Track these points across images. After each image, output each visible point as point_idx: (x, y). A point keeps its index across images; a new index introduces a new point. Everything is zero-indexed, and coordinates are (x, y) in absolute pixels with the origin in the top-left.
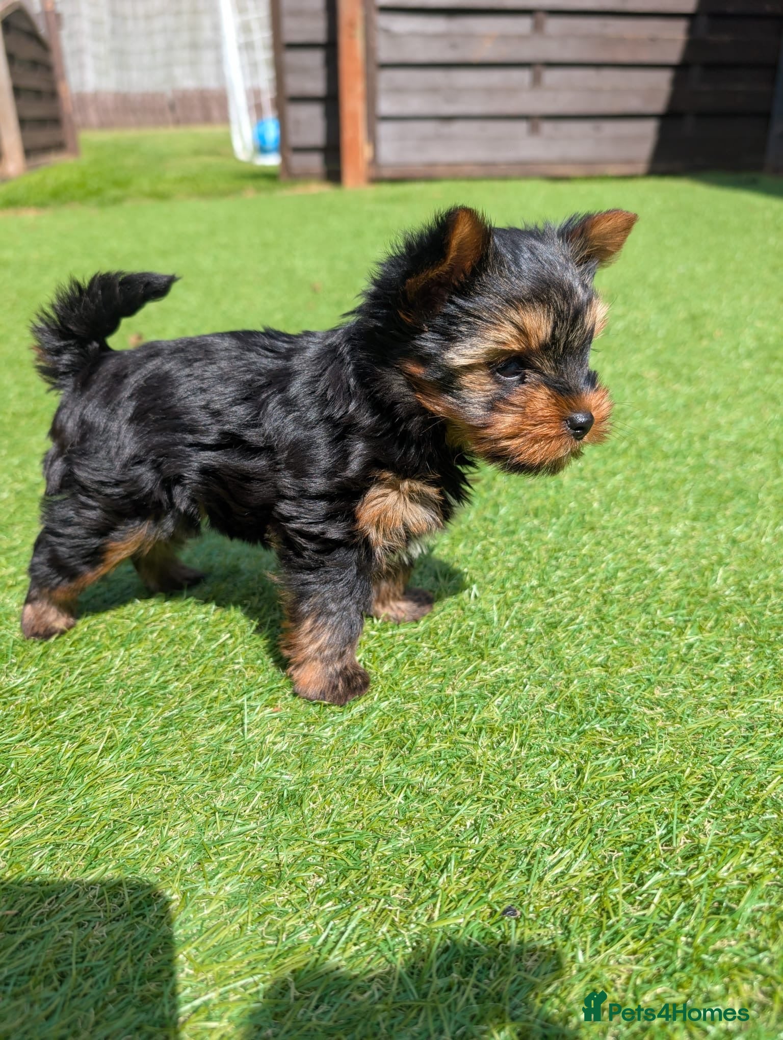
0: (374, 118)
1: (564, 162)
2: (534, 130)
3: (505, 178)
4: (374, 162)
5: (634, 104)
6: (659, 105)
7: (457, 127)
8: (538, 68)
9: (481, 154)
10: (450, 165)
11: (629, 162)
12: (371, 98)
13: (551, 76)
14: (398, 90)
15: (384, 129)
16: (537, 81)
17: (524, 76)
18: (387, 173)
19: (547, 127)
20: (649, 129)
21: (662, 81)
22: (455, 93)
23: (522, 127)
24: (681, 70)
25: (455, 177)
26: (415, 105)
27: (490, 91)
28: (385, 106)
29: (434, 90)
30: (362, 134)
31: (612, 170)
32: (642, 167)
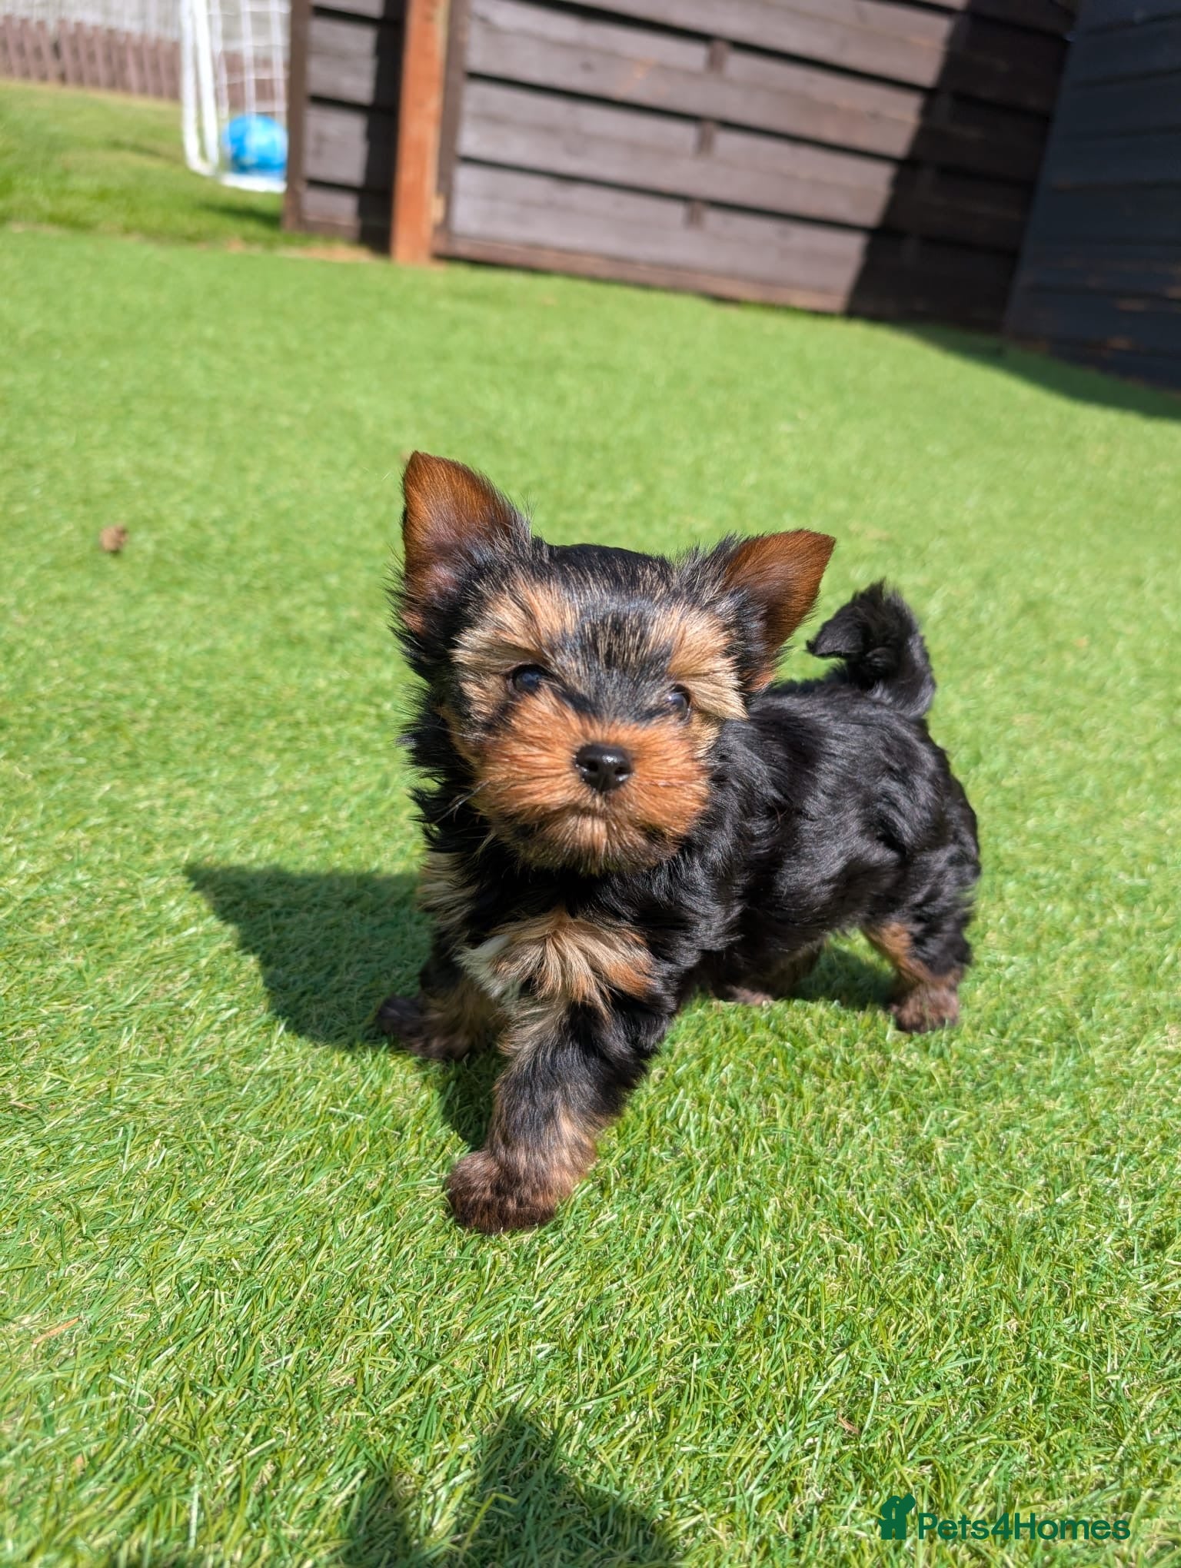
0: (451, 158)
1: (732, 275)
2: (693, 220)
3: (645, 286)
4: (445, 226)
5: (841, 209)
6: (870, 214)
7: (580, 195)
8: (710, 127)
9: (611, 243)
10: (563, 251)
11: (824, 291)
12: (449, 123)
13: (727, 142)
14: (494, 120)
15: (465, 177)
16: (704, 145)
17: (685, 134)
18: (462, 248)
19: (713, 219)
20: (852, 247)
21: (877, 180)
22: (585, 141)
23: (676, 212)
24: (906, 168)
25: (572, 274)
26: (518, 149)
27: (634, 147)
28: (470, 141)
29: (550, 130)
30: (430, 181)
31: (800, 300)
32: (837, 301)
